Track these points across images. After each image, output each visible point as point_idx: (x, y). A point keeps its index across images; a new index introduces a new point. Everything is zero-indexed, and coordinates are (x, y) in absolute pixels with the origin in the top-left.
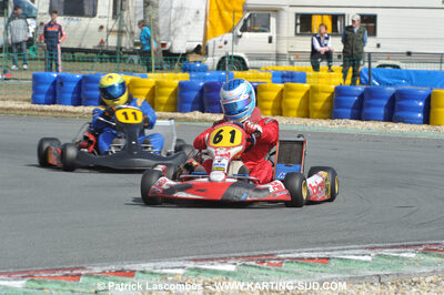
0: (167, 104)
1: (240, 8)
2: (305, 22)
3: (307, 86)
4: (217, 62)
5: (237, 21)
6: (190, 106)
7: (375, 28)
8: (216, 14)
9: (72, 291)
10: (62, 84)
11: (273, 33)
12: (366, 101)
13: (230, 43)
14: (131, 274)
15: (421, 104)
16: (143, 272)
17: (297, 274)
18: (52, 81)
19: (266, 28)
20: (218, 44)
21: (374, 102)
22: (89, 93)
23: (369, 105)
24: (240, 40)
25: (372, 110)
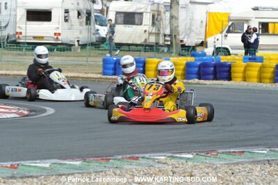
1: (226, 19)
2: (264, 27)
4: (212, 51)
5: (224, 26)
9: (105, 167)
13: (220, 40)
14: (137, 158)
17: (225, 159)
19: (241, 31)
20: (213, 40)
24: (227, 38)
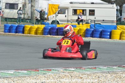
0: (41, 33)
1: (57, 7)
2: (75, 12)
3: (78, 28)
4: (51, 22)
5: (57, 11)
6: (46, 33)
7: (94, 13)
8: (51, 9)
9: (38, 74)
10: (12, 27)
11: (66, 14)
12: (94, 33)
13: (55, 17)
14: (51, 70)
15: (109, 33)
16: (53, 70)
17: (89, 71)
18: (9, 27)
19: (64, 13)
20: (51, 17)
21: (96, 33)
22: (19, 30)
23: (95, 34)
24: (58, 16)
25: (96, 35)
